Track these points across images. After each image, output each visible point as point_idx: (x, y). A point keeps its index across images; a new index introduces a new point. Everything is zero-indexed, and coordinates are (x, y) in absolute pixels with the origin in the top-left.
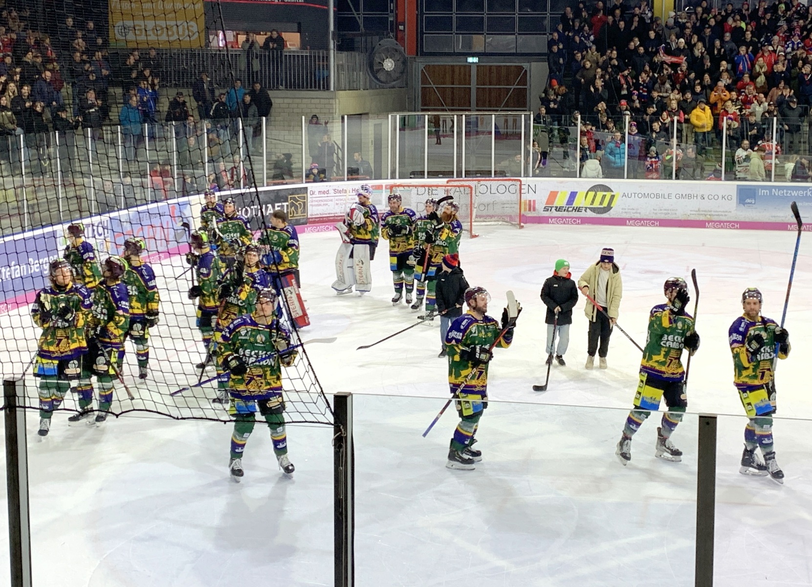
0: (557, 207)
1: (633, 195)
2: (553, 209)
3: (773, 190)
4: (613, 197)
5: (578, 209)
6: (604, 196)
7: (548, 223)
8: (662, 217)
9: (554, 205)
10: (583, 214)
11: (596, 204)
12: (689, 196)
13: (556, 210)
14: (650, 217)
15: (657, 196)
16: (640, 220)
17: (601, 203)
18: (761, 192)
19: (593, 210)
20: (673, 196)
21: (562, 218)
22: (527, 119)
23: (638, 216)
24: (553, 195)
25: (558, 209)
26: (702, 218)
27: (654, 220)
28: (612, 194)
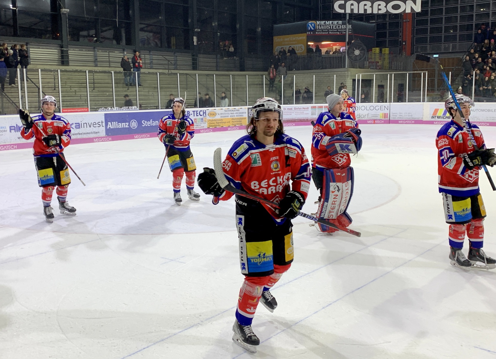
0: (438, 116)
1: (476, 110)
2: (436, 117)
5: (449, 117)
7: (433, 124)
9: (437, 115)
13: (437, 118)
14: (485, 121)
15: (489, 110)
16: (480, 122)
21: (441, 121)
22: (424, 75)
23: (478, 120)
24: (436, 111)
25: (439, 117)
27: (487, 122)
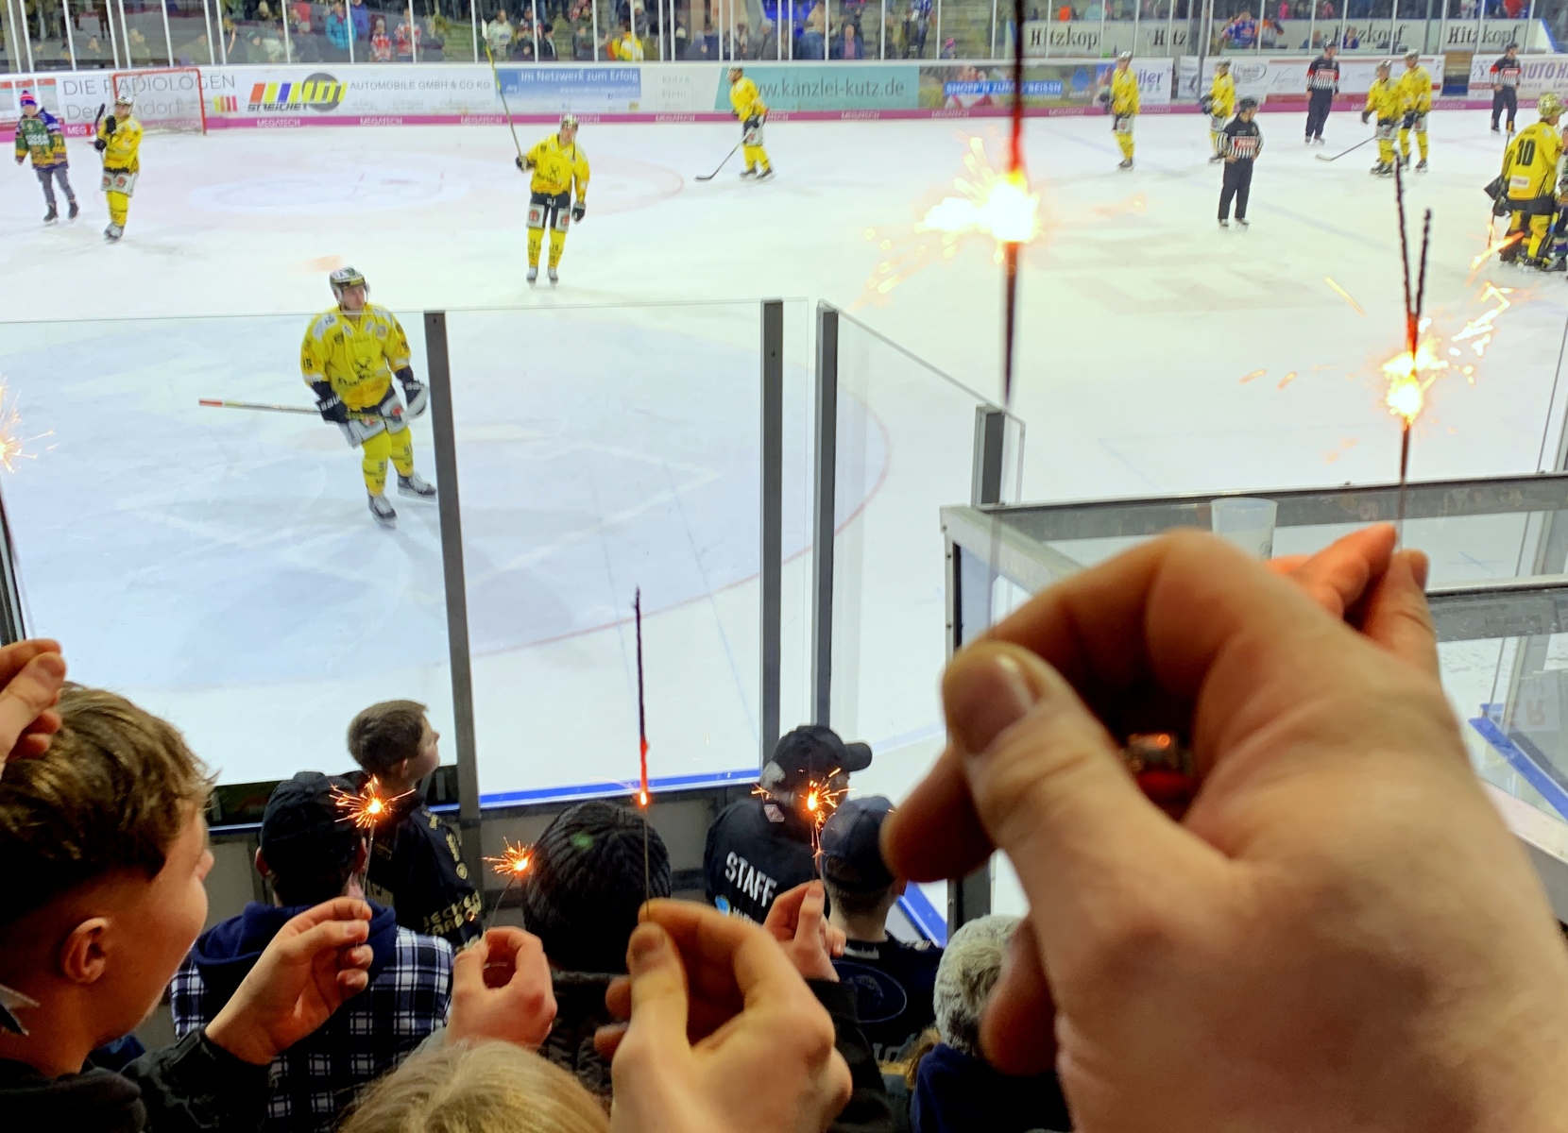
0: (265, 105)
1: (365, 85)
2: (261, 108)
3: (538, 74)
4: (338, 89)
5: (296, 107)
6: (327, 89)
7: (256, 126)
8: (406, 112)
9: (262, 102)
10: (302, 113)
11: (318, 99)
12: (437, 85)
13: (265, 108)
14: (390, 114)
15: (397, 85)
16: (378, 118)
17: (325, 96)
18: (524, 77)
19: (316, 106)
20: (416, 85)
21: (275, 119)
23: (373, 112)
24: (259, 89)
25: (268, 107)
26: (455, 112)
27: (396, 116)
28: (337, 85)
